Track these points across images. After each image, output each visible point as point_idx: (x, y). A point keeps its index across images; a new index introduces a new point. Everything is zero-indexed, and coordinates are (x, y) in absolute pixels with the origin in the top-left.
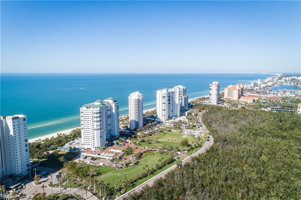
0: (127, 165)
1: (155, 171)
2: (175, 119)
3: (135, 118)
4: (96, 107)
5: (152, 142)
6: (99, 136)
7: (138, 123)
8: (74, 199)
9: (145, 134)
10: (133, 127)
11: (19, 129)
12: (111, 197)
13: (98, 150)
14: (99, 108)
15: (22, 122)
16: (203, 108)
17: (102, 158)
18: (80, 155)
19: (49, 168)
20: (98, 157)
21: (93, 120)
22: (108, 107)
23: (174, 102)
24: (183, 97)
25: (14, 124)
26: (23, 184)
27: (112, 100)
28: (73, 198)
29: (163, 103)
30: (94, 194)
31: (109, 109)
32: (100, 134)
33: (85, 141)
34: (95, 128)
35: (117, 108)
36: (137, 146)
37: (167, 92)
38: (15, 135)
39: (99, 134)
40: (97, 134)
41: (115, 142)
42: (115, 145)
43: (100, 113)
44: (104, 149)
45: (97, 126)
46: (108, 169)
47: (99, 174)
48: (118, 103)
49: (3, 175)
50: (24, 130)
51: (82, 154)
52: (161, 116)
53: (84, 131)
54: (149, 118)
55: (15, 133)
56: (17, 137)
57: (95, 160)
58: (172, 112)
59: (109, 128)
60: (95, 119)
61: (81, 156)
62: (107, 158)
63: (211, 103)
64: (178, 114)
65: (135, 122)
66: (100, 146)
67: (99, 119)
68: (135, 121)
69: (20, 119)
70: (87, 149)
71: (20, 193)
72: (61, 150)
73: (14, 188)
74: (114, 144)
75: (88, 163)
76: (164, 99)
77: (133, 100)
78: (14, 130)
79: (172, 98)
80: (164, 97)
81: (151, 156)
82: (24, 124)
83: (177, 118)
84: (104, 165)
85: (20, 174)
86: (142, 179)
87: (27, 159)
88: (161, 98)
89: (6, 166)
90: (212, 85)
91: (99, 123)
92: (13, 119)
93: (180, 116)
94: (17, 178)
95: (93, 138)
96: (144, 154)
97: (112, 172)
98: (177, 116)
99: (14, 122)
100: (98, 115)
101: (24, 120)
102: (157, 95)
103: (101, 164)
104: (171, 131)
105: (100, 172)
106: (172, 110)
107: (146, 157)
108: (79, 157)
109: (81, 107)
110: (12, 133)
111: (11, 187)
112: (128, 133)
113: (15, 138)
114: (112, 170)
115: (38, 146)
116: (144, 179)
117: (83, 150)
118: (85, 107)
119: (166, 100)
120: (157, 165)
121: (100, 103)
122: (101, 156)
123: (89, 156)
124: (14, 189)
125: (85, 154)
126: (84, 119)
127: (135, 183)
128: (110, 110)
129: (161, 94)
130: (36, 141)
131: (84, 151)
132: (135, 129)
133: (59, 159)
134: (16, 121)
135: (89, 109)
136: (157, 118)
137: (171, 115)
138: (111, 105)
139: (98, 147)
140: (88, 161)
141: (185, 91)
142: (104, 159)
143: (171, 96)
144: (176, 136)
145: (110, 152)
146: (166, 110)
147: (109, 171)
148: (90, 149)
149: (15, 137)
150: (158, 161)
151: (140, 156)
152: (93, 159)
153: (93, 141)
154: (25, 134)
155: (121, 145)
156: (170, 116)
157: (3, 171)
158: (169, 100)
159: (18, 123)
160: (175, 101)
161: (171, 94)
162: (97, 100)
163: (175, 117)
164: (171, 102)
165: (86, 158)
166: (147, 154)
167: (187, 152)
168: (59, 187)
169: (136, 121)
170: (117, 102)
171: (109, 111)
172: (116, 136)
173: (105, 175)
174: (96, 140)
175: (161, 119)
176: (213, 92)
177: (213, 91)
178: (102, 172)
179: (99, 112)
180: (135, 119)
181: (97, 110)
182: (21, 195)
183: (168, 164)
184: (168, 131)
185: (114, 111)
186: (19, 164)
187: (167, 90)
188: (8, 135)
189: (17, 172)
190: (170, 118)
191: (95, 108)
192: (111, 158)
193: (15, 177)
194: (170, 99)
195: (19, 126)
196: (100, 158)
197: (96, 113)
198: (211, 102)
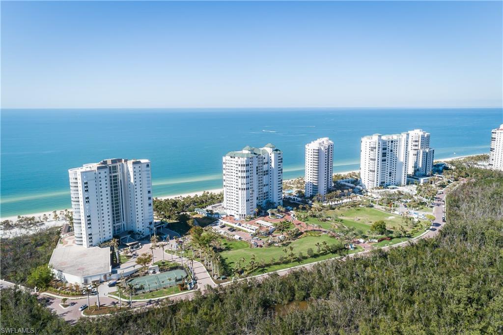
0: (270, 245)
1: (305, 258)
2: (393, 188)
3: (311, 179)
4: (243, 156)
5: (329, 219)
6: (245, 199)
7: (317, 188)
8: (183, 271)
9: (323, 207)
10: (309, 194)
11: (140, 176)
12: (226, 278)
13: (243, 219)
14: (245, 159)
15: (144, 168)
16: (466, 174)
17: (243, 231)
18: (217, 222)
19: (175, 231)
20: (237, 228)
21: (237, 175)
22: (265, 158)
23: (395, 159)
24: (421, 152)
25: (135, 170)
26: (140, 244)
27: (271, 148)
28: (183, 269)
29: (372, 159)
30: (208, 270)
31: (265, 161)
32: (247, 197)
33: (227, 204)
34: (240, 186)
35: (280, 160)
36: (300, 222)
37: (380, 139)
38: (135, 184)
39: (245, 196)
40: (242, 195)
41: (269, 211)
42: (270, 216)
43: (247, 165)
44: (251, 219)
45: (242, 184)
46: (243, 245)
47: (228, 249)
48: (280, 154)
49: (124, 230)
50: (147, 179)
51: (221, 221)
52: (367, 180)
53: (227, 190)
54: (348, 182)
55: (135, 180)
56: (138, 186)
57: (233, 231)
58: (390, 176)
59: (265, 189)
60: (240, 174)
61: (219, 224)
62: (249, 231)
63: (493, 167)
64: (403, 180)
65: (312, 186)
66: (245, 213)
67: (245, 174)
68: (311, 184)
69: (143, 165)
70: (231, 215)
71: (134, 253)
72: (198, 212)
73: (131, 245)
74: (268, 214)
75: (222, 233)
76: (372, 152)
77: (310, 150)
78: (135, 177)
79: (391, 151)
80: (373, 149)
81: (314, 238)
82: (146, 171)
83: (397, 187)
84: (240, 238)
85: (140, 232)
86: (279, 265)
87: (150, 216)
88: (368, 150)
89: (127, 220)
90: (497, 131)
91: (245, 181)
92: (134, 163)
93: (408, 184)
94: (137, 236)
95: (237, 201)
96: (305, 233)
97: (245, 250)
98: (401, 183)
99: (135, 168)
100: (245, 169)
101: (148, 166)
102: (362, 144)
103: (237, 237)
104: (372, 206)
105: (231, 246)
106: (390, 173)
107: (305, 238)
108: (216, 225)
109: (225, 156)
110: (132, 181)
111: (127, 244)
112: (299, 201)
113: (135, 187)
114: (248, 246)
115: (175, 204)
116: (283, 265)
117: (225, 216)
118: (228, 156)
119: (376, 154)
120: (310, 251)
121: (249, 151)
122: (243, 227)
123: (228, 225)
124: (130, 247)
125: (224, 222)
126: (227, 173)
127: (266, 268)
128: (267, 163)
129: (368, 144)
130: (176, 198)
131: (224, 218)
132: (311, 197)
133: (187, 222)
134: (137, 166)
135: (233, 159)
136: (360, 184)
137: (388, 181)
138: (270, 156)
139: (242, 215)
140: (222, 232)
141: (425, 141)
142: (246, 231)
143: (390, 148)
144: (377, 215)
145: (257, 223)
146: (376, 171)
147: (243, 247)
148: (233, 216)
149: (136, 185)
150: (316, 245)
151: (298, 235)
152: (232, 229)
153: (237, 206)
154: (148, 184)
155: (278, 217)
156: (384, 183)
157: (124, 225)
158: (384, 155)
159: (140, 169)
160: (397, 156)
161: (390, 145)
162: (246, 146)
163: (396, 185)
164: (388, 157)
165: (223, 227)
166: (309, 235)
167: (377, 241)
168: (175, 254)
169: (314, 184)
170: (278, 152)
171: (266, 165)
172: (275, 203)
173: (235, 251)
174: (240, 204)
175: (367, 185)
176: (498, 145)
177: (498, 143)
178: (233, 247)
179: (245, 163)
180: (311, 181)
181: (243, 160)
182: (135, 255)
183: (332, 252)
184: (367, 207)
185: (273, 165)
186: (140, 219)
187: (380, 136)
188: (129, 183)
189: (138, 229)
190: (383, 185)
191: (240, 158)
192: (254, 232)
193: (134, 234)
194: (386, 153)
195: (140, 173)
196: (240, 230)
197: (242, 165)
198: (492, 165)
